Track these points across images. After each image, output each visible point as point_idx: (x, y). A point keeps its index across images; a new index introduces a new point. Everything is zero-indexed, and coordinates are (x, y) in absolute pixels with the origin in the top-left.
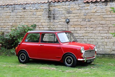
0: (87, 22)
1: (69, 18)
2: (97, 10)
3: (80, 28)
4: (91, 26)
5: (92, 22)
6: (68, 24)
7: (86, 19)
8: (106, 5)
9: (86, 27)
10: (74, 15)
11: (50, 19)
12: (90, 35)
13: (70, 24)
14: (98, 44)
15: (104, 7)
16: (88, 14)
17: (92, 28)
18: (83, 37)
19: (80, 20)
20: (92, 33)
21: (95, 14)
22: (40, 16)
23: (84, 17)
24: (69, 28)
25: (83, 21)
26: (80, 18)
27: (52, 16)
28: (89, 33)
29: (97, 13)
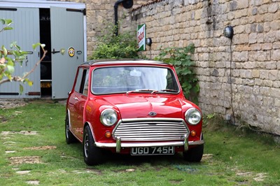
0: (258, 35)
1: (233, 24)
3: (247, 53)
4: (264, 47)
5: (265, 35)
6: (232, 40)
7: (256, 26)
9: (257, 50)
10: (240, 13)
11: (209, 30)
12: (262, 73)
13: (234, 42)
14: (274, 102)
16: (259, 8)
17: (265, 53)
18: (252, 81)
19: (248, 28)
20: (265, 68)
21: (270, 10)
22: (198, 22)
23: (254, 19)
24: (234, 53)
26: (248, 23)
27: (212, 21)
28: (261, 68)
29: (272, 5)
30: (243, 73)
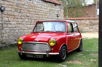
0: (19, 13)
2: (25, 3)
3: (13, 19)
4: (22, 17)
5: (22, 14)
6: (3, 13)
7: (18, 10)
8: (30, 1)
9: (17, 18)
10: (8, 3)
12: (21, 25)
13: (4, 13)
14: (25, 34)
15: (29, 1)
16: (19, 5)
17: (22, 19)
18: (15, 28)
19: (13, 10)
20: (22, 24)
21: (24, 7)
23: (17, 8)
24: (4, 18)
25: (15, 11)
26: (13, 8)
28: (20, 24)
29: (25, 6)
30: (10, 26)
